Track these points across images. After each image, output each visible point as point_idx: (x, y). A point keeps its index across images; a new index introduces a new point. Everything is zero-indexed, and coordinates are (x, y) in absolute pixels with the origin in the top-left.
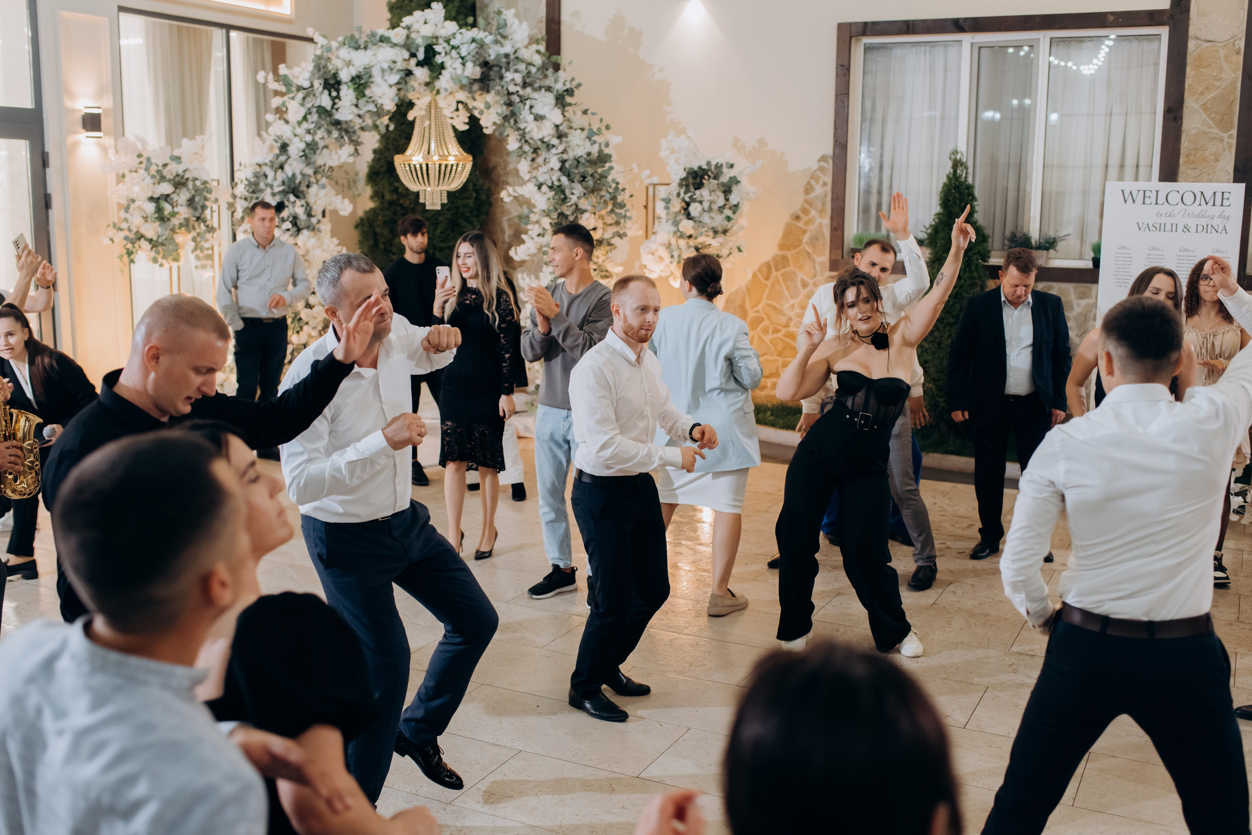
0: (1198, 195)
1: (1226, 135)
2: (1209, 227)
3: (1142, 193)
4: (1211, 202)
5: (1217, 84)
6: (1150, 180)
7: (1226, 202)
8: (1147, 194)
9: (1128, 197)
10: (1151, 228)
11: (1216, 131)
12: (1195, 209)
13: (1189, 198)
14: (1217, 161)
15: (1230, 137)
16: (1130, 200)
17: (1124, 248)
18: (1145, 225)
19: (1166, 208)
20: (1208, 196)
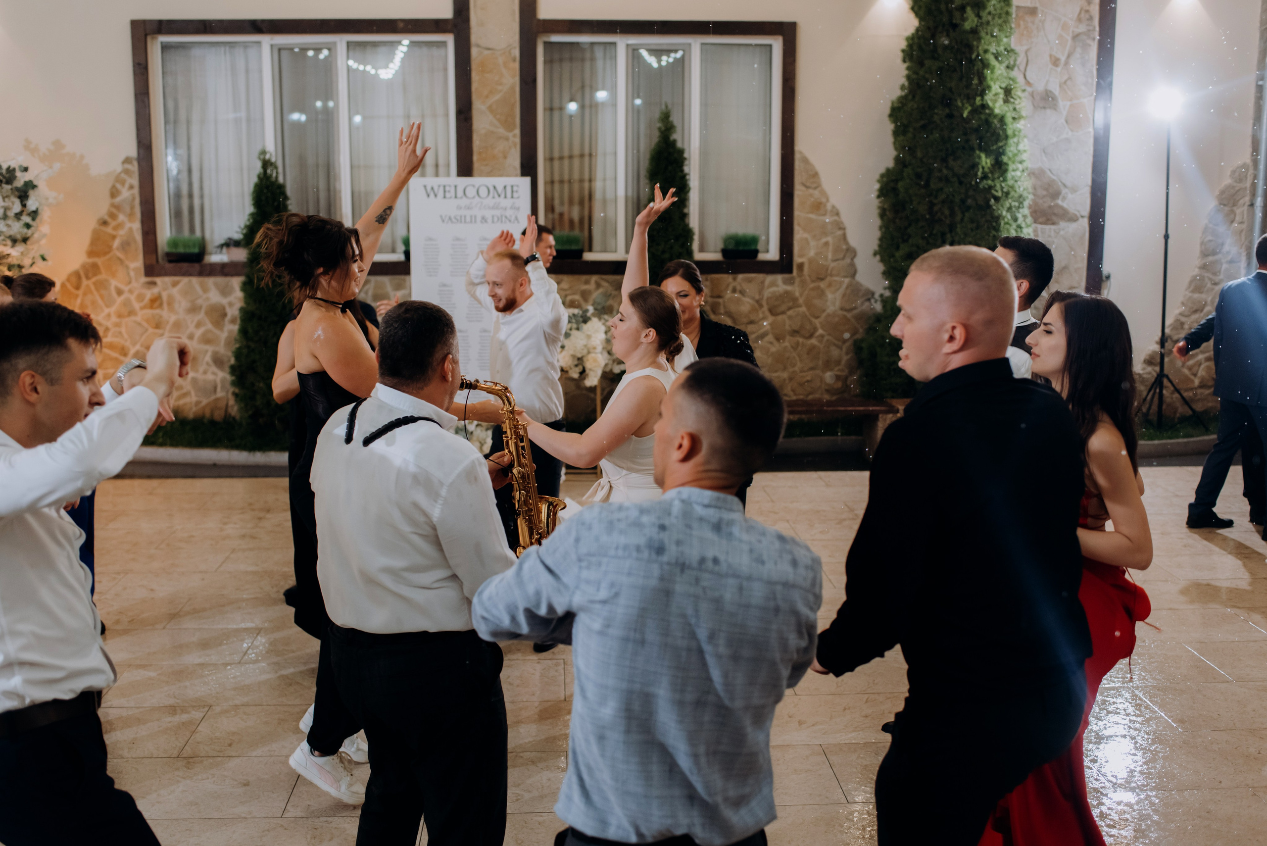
0: (492, 189)
1: (510, 135)
2: (504, 218)
3: (442, 189)
4: (503, 196)
5: (500, 88)
6: (448, 175)
7: (515, 195)
8: (447, 189)
9: (430, 192)
10: (454, 220)
11: (501, 131)
12: (490, 201)
13: (483, 192)
14: (505, 157)
15: (514, 136)
16: (432, 195)
17: (430, 239)
18: (447, 218)
19: (464, 202)
20: (500, 189)
